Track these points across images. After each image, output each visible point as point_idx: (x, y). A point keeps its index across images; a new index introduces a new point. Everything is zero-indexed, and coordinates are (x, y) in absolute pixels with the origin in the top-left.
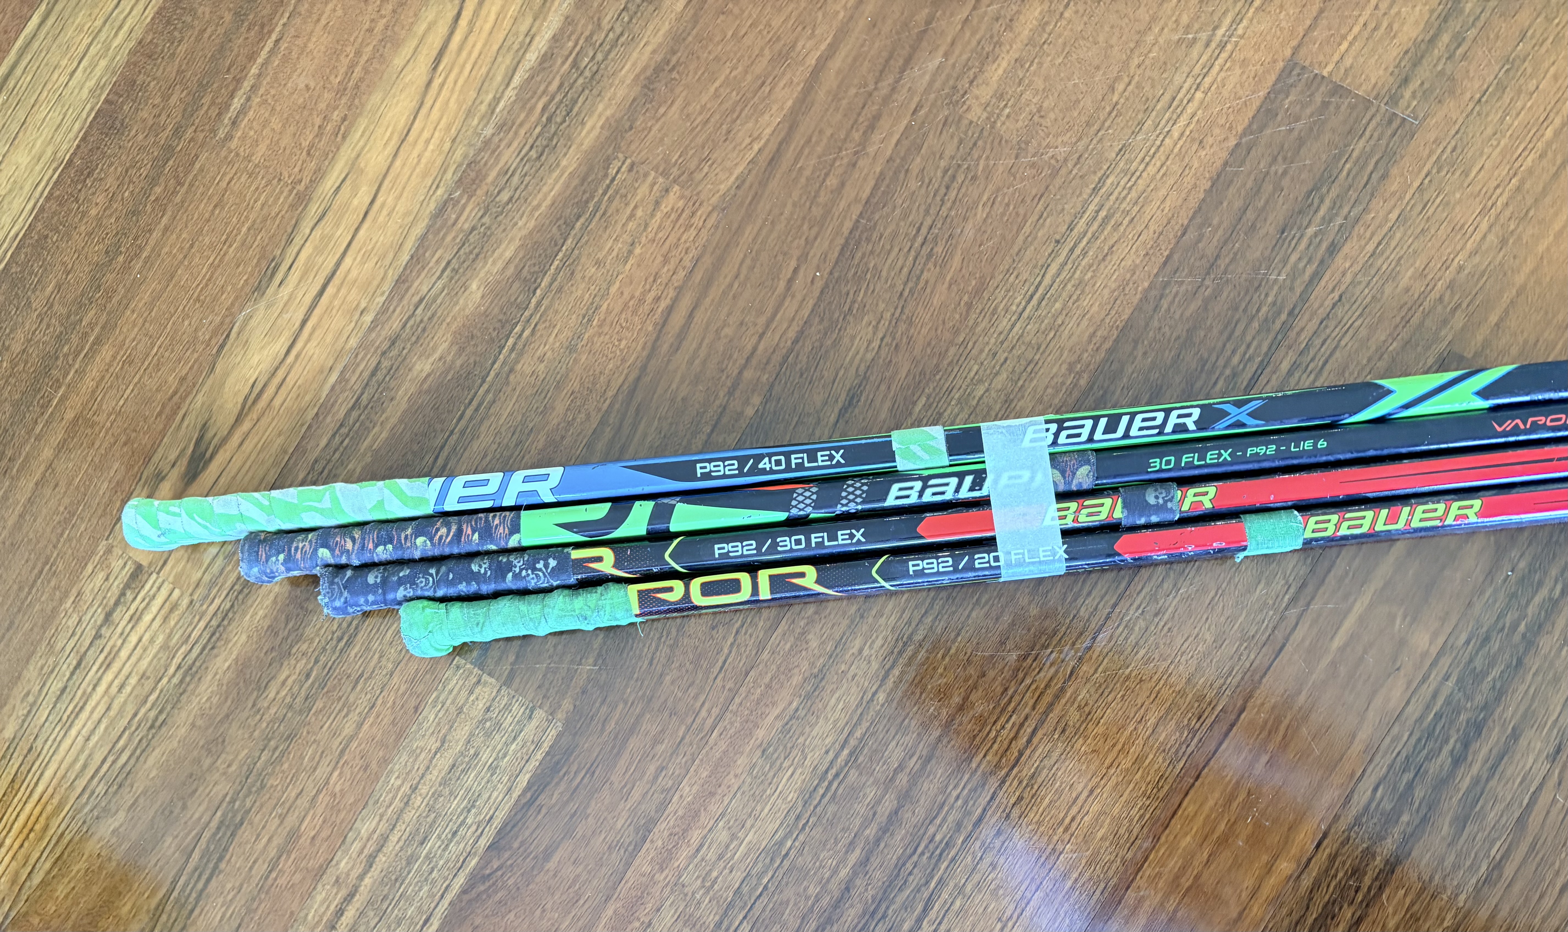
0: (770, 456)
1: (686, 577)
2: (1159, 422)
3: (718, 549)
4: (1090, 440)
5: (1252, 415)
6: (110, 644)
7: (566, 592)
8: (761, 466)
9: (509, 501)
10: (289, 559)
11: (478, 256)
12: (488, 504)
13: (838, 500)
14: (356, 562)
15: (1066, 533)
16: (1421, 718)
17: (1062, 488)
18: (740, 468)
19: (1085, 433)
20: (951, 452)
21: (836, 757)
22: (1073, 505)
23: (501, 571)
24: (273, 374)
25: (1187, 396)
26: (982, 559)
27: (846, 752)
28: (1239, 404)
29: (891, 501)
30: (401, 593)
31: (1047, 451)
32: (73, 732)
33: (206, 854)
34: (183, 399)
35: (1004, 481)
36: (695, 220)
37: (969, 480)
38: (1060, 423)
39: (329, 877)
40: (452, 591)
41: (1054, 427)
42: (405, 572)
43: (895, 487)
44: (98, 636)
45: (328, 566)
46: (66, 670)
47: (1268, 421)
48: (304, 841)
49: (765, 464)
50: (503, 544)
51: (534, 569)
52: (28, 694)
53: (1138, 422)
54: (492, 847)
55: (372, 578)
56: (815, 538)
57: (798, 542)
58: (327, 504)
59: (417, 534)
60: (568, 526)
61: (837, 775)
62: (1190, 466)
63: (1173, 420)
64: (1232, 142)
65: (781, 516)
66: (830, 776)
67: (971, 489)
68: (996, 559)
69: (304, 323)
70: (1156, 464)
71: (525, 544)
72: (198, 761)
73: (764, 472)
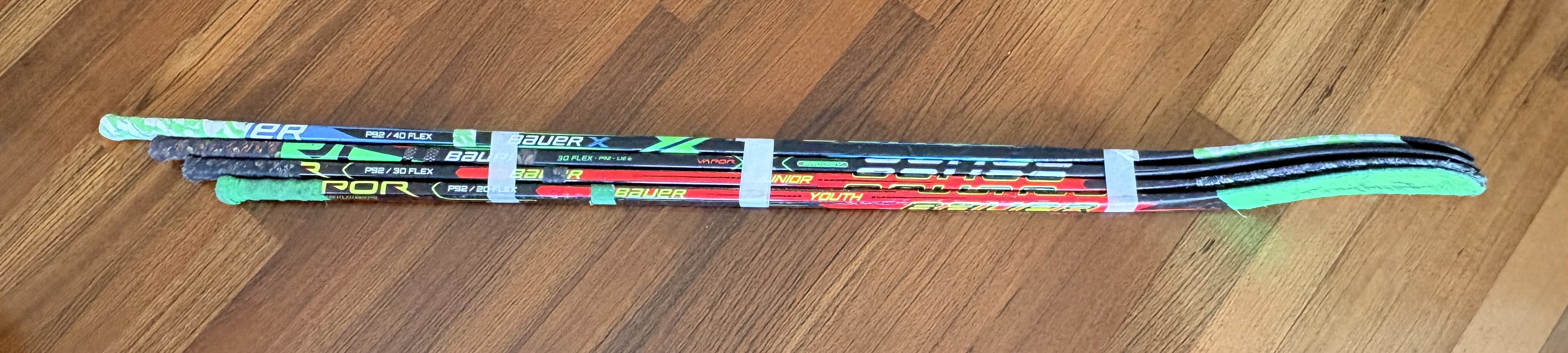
0: (400, 132)
1: (349, 180)
2: (565, 141)
3: (367, 170)
4: (536, 144)
5: (604, 143)
6: (77, 182)
7: (295, 180)
8: (394, 136)
9: (280, 137)
10: (173, 150)
11: (299, 31)
12: (270, 137)
13: (424, 155)
14: (204, 155)
15: (518, 183)
16: (660, 284)
17: (520, 163)
18: (385, 136)
19: (535, 141)
20: (478, 141)
21: (404, 275)
22: (523, 170)
23: (267, 167)
24: (190, 70)
25: (578, 131)
26: (480, 189)
27: (409, 274)
28: (599, 138)
29: (447, 159)
30: (220, 171)
31: (517, 147)
32: (46, 222)
33: (96, 286)
34: (146, 74)
35: (496, 157)
36: (399, 30)
37: (482, 154)
38: (525, 135)
39: (152, 305)
40: (244, 174)
41: (523, 136)
42: (225, 162)
43: (451, 153)
44: (72, 178)
45: (190, 155)
46: (51, 192)
47: (610, 146)
48: (144, 287)
49: (396, 135)
50: (272, 156)
51: (283, 168)
52: (30, 201)
53: (557, 140)
54: (234, 300)
55: (209, 163)
56: (411, 170)
57: (403, 171)
58: (197, 127)
59: (234, 146)
60: (303, 151)
61: (403, 284)
62: (575, 161)
63: (571, 141)
64: (629, 34)
65: (399, 159)
66: (399, 283)
67: (483, 158)
68: (486, 189)
69: (211, 49)
70: (561, 158)
71: (282, 156)
72: (103, 243)
73: (395, 139)
